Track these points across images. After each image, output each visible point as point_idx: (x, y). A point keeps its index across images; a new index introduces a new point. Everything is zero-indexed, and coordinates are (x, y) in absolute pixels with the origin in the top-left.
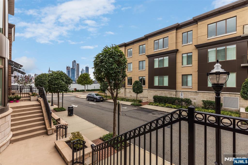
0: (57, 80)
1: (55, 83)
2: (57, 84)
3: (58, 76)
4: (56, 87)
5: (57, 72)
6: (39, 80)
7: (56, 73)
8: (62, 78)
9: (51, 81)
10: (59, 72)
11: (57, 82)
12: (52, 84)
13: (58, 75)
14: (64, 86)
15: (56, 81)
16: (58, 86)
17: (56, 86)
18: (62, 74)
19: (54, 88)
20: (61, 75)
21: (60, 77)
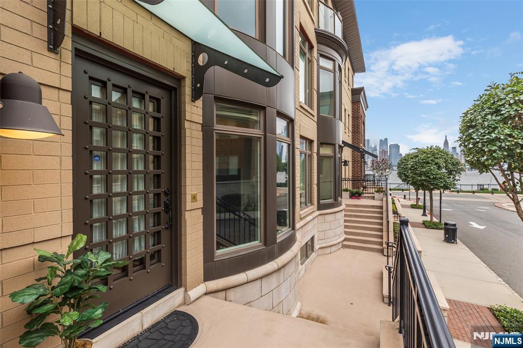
0: (425, 165)
1: (421, 171)
2: (425, 174)
3: (428, 158)
4: (422, 180)
5: (427, 149)
6: (404, 165)
7: (425, 153)
8: (436, 161)
9: (415, 169)
10: (431, 149)
11: (424, 170)
12: (416, 174)
13: (429, 156)
14: (440, 178)
15: (423, 167)
16: (427, 176)
17: (423, 178)
18: (438, 153)
19: (420, 180)
20: (433, 155)
21: (432, 160)
